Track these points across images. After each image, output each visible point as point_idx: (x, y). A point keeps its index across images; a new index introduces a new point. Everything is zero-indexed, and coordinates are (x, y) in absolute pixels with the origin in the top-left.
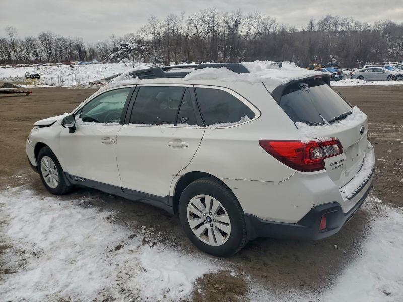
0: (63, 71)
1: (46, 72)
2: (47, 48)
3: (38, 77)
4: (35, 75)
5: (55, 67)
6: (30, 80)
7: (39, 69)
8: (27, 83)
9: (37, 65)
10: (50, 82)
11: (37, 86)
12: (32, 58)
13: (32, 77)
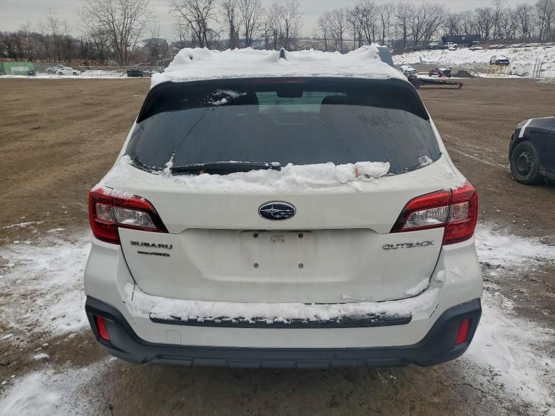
0: (549, 55)
1: (523, 57)
2: (544, 19)
3: (505, 63)
4: (502, 61)
5: (540, 48)
6: (496, 67)
7: (516, 51)
8: (488, 72)
9: (519, 45)
10: (521, 71)
11: (502, 76)
12: (518, 34)
13: (498, 63)
